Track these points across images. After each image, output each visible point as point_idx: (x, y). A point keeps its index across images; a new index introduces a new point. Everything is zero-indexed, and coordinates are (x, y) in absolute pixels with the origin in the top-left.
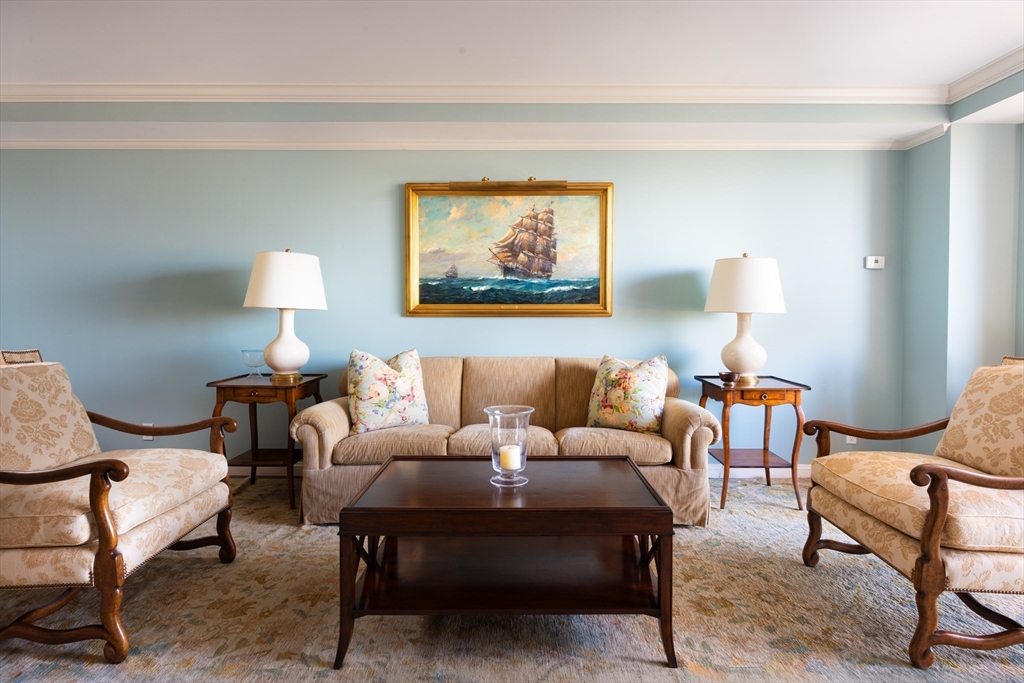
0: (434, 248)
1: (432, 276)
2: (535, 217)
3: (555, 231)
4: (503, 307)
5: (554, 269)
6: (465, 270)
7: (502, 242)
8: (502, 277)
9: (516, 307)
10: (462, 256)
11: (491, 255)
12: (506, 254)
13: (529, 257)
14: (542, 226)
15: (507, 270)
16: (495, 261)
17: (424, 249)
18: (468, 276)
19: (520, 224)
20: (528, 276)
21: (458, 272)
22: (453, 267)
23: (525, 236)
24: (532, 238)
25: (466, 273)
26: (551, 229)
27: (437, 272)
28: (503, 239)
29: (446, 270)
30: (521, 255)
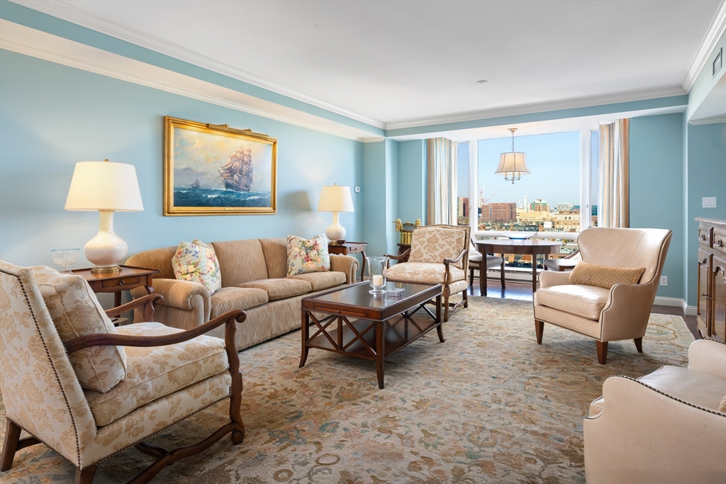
0: (184, 166)
1: (183, 186)
2: (242, 153)
3: (252, 163)
4: (227, 208)
5: (251, 186)
6: (203, 183)
7: (225, 166)
8: (225, 189)
9: (232, 208)
10: (203, 174)
11: (219, 175)
12: (227, 175)
13: (239, 177)
14: (246, 159)
15: (228, 186)
16: (221, 178)
17: (178, 166)
18: (206, 188)
19: (235, 156)
20: (239, 190)
21: (200, 185)
22: (197, 181)
23: (237, 164)
24: (241, 166)
25: (205, 185)
26: (250, 161)
27: (187, 183)
28: (226, 164)
29: (192, 183)
30: (235, 176)
